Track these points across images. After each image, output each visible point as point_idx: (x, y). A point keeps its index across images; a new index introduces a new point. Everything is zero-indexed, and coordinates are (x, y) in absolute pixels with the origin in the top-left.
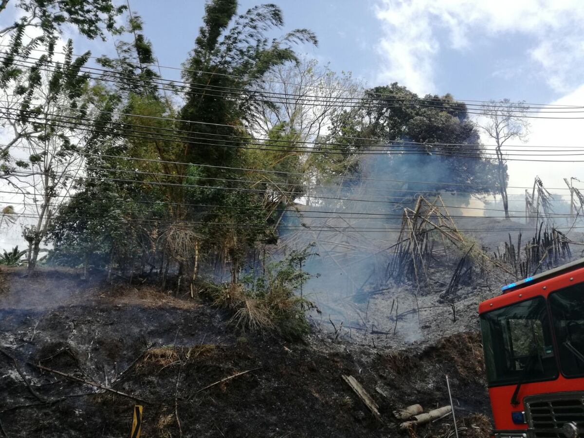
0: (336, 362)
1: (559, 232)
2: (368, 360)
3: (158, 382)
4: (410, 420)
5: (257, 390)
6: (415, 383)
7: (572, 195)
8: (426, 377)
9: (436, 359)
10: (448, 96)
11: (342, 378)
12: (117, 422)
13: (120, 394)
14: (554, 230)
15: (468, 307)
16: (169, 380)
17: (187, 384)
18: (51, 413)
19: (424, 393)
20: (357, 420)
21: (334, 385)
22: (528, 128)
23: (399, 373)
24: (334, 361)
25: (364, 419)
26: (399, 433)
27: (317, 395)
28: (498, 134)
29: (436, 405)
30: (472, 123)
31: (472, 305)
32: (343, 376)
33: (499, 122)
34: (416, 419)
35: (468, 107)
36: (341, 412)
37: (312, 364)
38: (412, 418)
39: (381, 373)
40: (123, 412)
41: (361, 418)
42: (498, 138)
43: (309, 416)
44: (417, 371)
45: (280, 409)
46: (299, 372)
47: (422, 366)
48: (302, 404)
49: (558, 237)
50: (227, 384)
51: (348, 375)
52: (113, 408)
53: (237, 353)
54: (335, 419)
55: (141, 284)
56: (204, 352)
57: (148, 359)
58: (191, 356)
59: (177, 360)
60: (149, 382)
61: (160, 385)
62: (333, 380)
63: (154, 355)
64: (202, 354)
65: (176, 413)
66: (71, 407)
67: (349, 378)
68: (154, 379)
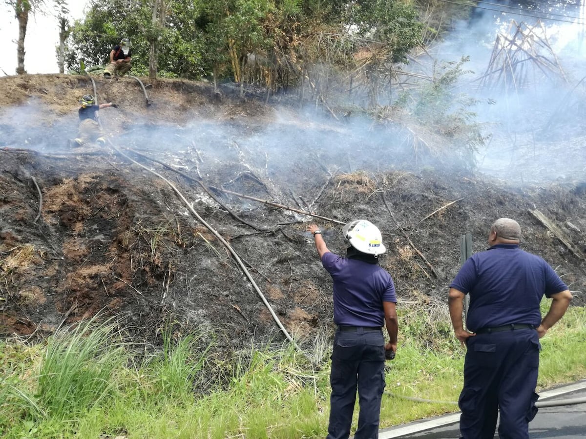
11: (529, 212)
13: (337, 223)
16: (380, 209)
17: (401, 213)
18: (283, 242)
20: (561, 255)
25: (565, 254)
32: (529, 210)
37: (498, 197)
41: (563, 253)
50: (444, 215)
51: (533, 210)
56: (401, 179)
57: (341, 185)
58: (389, 184)
59: (378, 188)
60: (361, 211)
61: (376, 214)
62: (521, 214)
63: (348, 182)
64: (399, 182)
65: (412, 244)
66: (300, 237)
67: (535, 212)
68: (366, 208)
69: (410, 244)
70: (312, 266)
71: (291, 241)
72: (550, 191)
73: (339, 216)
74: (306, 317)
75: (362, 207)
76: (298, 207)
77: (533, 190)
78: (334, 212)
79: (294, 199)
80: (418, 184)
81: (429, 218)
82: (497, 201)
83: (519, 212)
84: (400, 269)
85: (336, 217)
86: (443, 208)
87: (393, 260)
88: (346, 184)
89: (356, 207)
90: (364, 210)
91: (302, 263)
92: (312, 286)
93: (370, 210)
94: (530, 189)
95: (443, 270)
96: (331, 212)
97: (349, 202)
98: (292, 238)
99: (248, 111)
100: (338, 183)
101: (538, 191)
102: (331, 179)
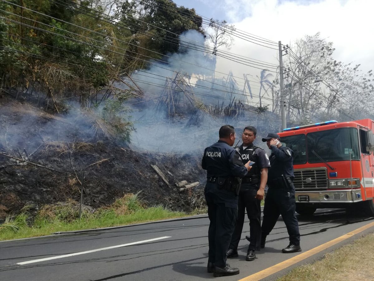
0: (147, 158)
1: (242, 104)
2: (160, 158)
3: (61, 161)
4: (183, 187)
5: (114, 169)
6: (180, 171)
7: (245, 84)
8: (184, 168)
9: (188, 160)
10: (193, 10)
11: (151, 166)
12: (44, 181)
13: (39, 166)
14: (240, 102)
15: (201, 136)
16: (66, 160)
17: (77, 163)
18: (3, 174)
19: (184, 176)
20: (160, 186)
21: (147, 169)
22: (233, 41)
23: (173, 166)
24: (145, 157)
25: (163, 186)
26: (178, 193)
27: (141, 174)
28: (216, 41)
29: (191, 182)
30: (204, 31)
31: (203, 135)
32: (151, 165)
33: (218, 34)
34: (186, 187)
35: (203, 20)
36: (154, 182)
37: (136, 158)
38: (184, 187)
39: (166, 165)
40: (45, 176)
41: (162, 185)
42: (216, 44)
43: (139, 183)
44: (180, 165)
45: (127, 179)
46: (131, 161)
47: (182, 163)
48: (135, 177)
49: (240, 106)
50: (100, 165)
51: (154, 165)
52: (38, 174)
53: (100, 149)
54: (151, 185)
55: (24, 100)
56: (82, 146)
57: (48, 147)
58: (75, 148)
59: (68, 150)
60: (55, 161)
61: (62, 163)
62: (147, 167)
63: (52, 146)
64: (81, 148)
65: (77, 178)
66: (14, 172)
67: (154, 166)
68: (58, 159)
69: (76, 178)
70: (16, 186)
71: (7, 173)
72: (168, 157)
73: (42, 163)
74: (5, 209)
75: (56, 159)
76: (20, 157)
77: (159, 156)
78: (40, 161)
79: (19, 153)
80: (91, 149)
81: (91, 166)
82: (135, 160)
83: (146, 166)
84: (67, 189)
85: (40, 163)
86: (100, 161)
87: (64, 185)
88: (51, 147)
89: (52, 159)
90: (56, 160)
91: (11, 184)
92: (13, 195)
93: (59, 160)
94: (158, 155)
95: (90, 190)
96: (38, 161)
97: (49, 156)
98: (8, 172)
99: (3, 103)
100: (46, 146)
101: (161, 157)
102: (43, 144)
